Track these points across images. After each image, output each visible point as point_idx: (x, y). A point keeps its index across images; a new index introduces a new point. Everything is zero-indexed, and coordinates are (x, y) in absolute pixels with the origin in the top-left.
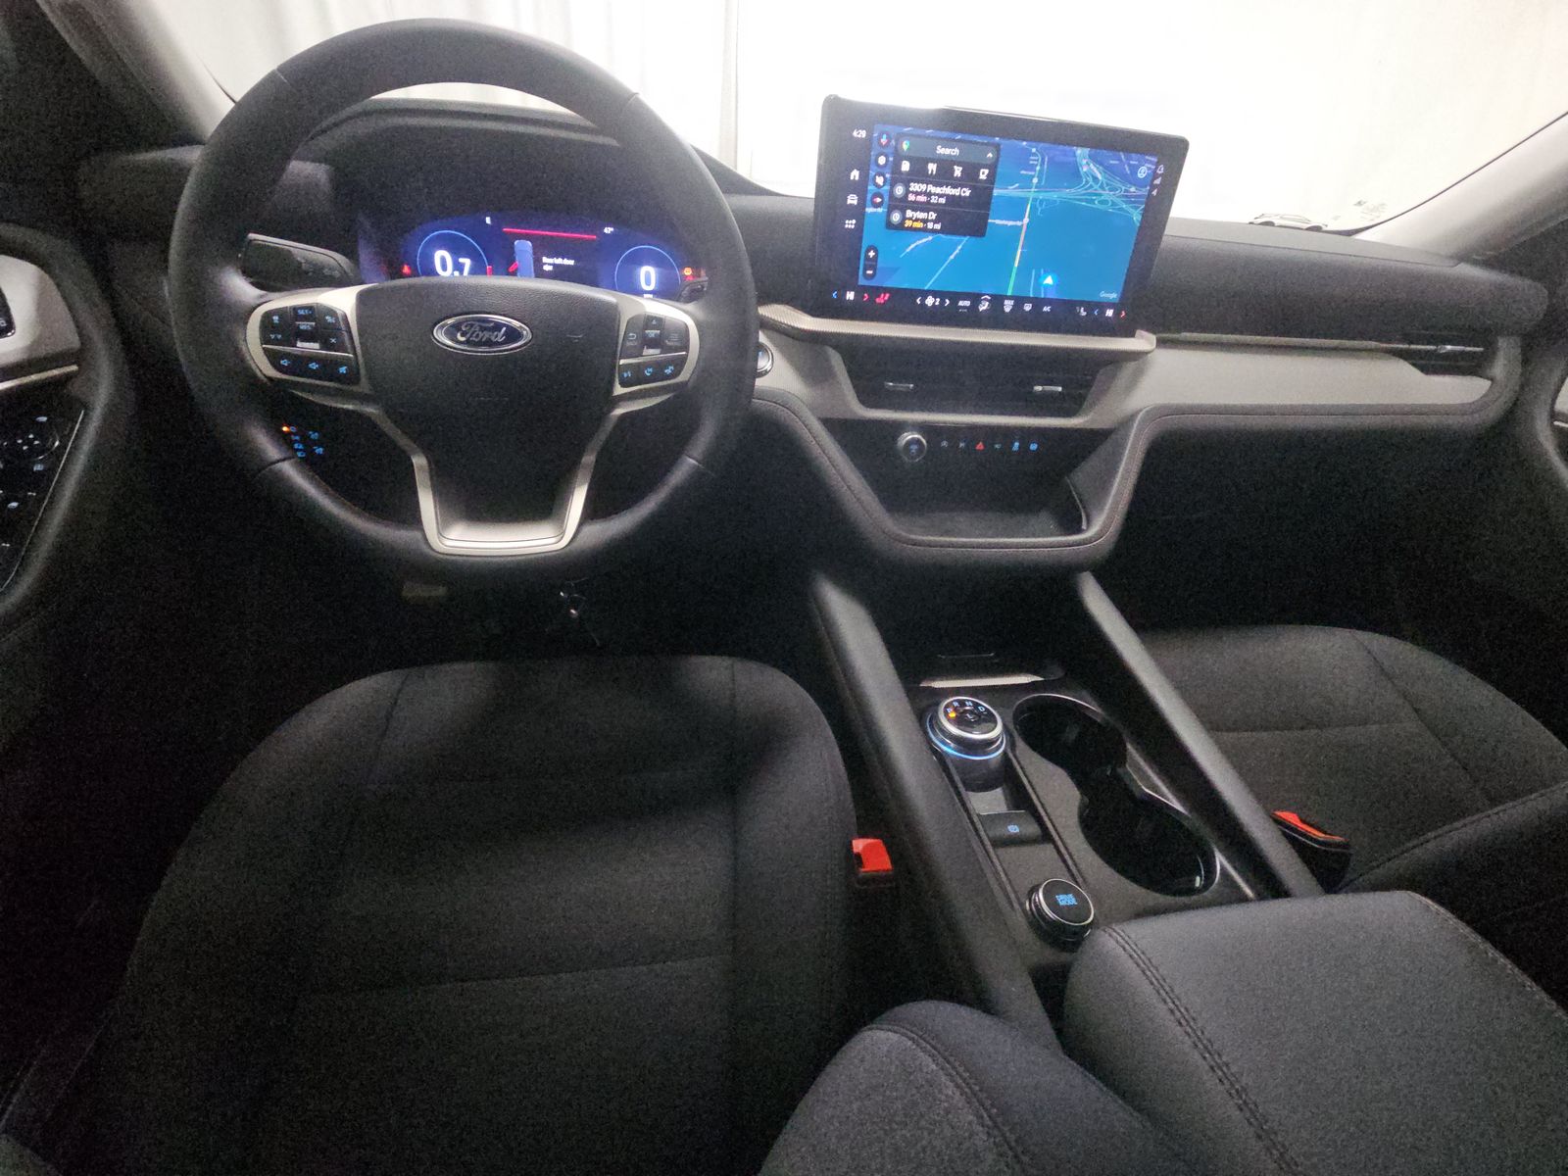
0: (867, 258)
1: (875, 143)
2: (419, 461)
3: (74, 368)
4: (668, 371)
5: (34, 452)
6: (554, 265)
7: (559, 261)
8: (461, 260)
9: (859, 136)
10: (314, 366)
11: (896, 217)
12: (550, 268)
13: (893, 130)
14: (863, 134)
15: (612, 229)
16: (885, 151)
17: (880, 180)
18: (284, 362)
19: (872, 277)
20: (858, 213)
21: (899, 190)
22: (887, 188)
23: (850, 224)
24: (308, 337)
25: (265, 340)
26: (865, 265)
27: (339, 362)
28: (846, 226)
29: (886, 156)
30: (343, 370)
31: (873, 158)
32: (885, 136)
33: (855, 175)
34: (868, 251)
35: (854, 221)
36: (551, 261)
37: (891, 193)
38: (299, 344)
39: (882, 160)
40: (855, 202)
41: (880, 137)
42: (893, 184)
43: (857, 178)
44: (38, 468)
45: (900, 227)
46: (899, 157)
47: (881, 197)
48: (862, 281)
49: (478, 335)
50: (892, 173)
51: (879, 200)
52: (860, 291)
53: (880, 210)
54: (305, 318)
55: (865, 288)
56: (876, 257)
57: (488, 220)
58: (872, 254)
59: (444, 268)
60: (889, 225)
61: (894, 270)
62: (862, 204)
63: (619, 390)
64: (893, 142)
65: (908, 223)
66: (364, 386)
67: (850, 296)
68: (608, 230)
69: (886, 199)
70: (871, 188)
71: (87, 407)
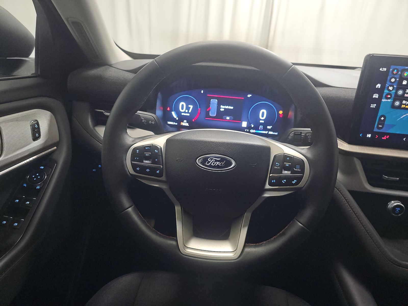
0: (380, 119)
1: (390, 73)
2: (178, 209)
3: (55, 148)
4: (294, 182)
5: (38, 181)
6: (225, 109)
7: (227, 107)
8: (189, 106)
9: (383, 70)
10: (148, 170)
11: (397, 103)
12: (223, 110)
13: (400, 68)
14: (385, 69)
15: (251, 95)
16: (396, 76)
17: (391, 88)
18: (138, 169)
19: (381, 128)
20: (378, 102)
21: (400, 92)
22: (394, 91)
23: (373, 106)
24: (147, 158)
25: (133, 159)
26: (378, 123)
27: (157, 169)
28: (371, 107)
29: (396, 78)
30: (158, 172)
31: (389, 79)
32: (396, 70)
33: (379, 86)
34: (381, 116)
35: (375, 105)
36: (224, 107)
37: (396, 93)
38: (144, 161)
39: (393, 80)
40: (377, 97)
41: (394, 70)
42: (398, 89)
43: (379, 87)
44: (38, 187)
45: (399, 107)
46: (402, 79)
47: (391, 95)
48: (376, 130)
49: (214, 163)
50: (397, 85)
51: (389, 96)
52: (373, 134)
53: (389, 100)
54: (147, 151)
55: (377, 133)
56: (384, 120)
57: (202, 92)
58: (382, 118)
59: (182, 109)
60: (393, 106)
61: (393, 126)
62: (380, 98)
63: (267, 186)
64: (400, 73)
65: (403, 106)
66: (164, 178)
67: (369, 136)
68: (249, 96)
69: (393, 95)
70: (386, 91)
71: (56, 162)
